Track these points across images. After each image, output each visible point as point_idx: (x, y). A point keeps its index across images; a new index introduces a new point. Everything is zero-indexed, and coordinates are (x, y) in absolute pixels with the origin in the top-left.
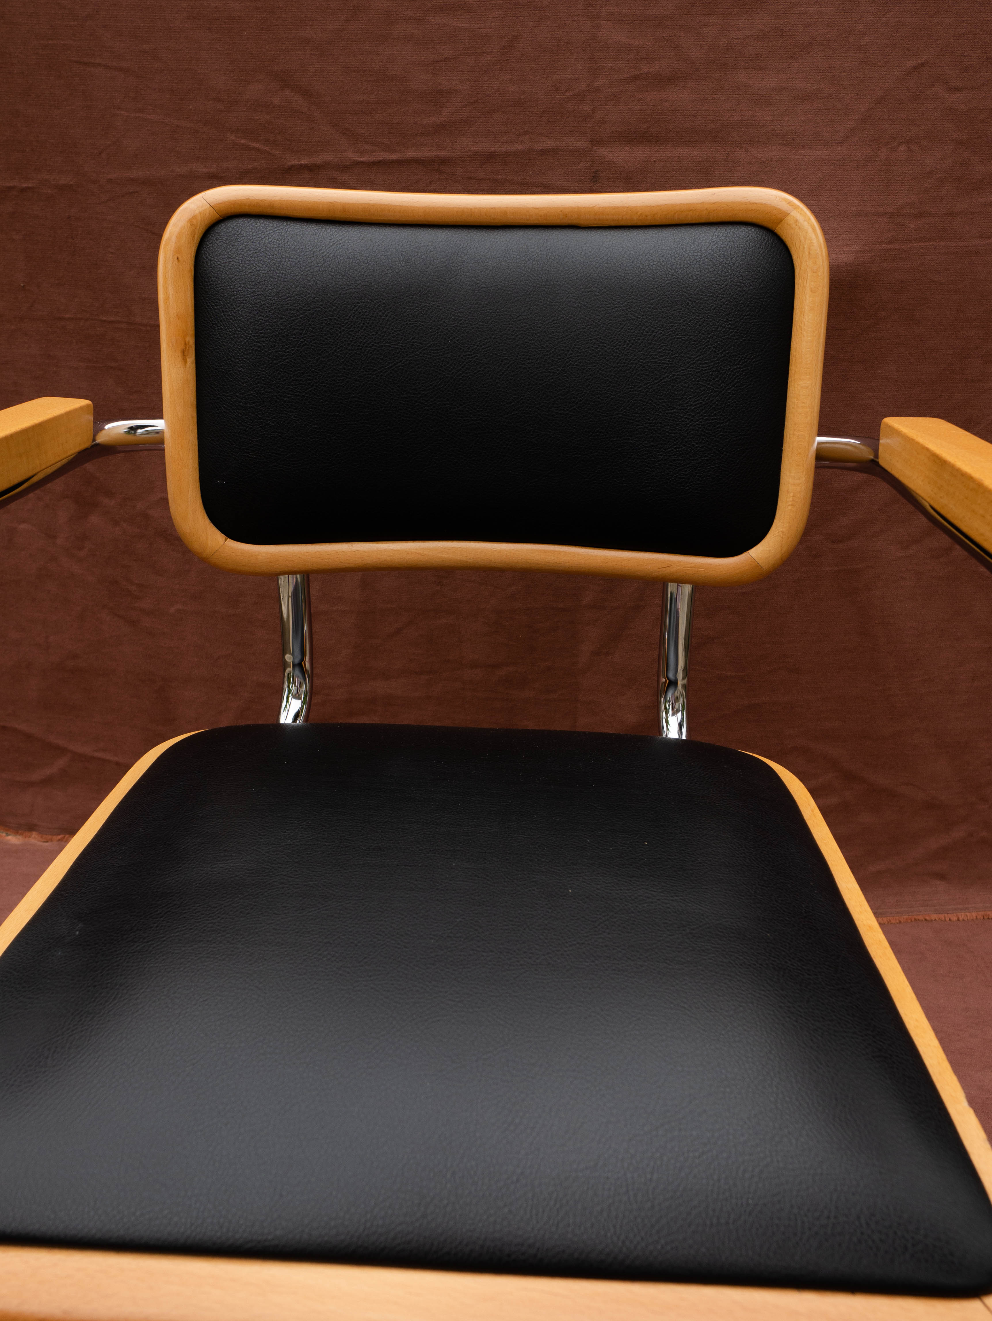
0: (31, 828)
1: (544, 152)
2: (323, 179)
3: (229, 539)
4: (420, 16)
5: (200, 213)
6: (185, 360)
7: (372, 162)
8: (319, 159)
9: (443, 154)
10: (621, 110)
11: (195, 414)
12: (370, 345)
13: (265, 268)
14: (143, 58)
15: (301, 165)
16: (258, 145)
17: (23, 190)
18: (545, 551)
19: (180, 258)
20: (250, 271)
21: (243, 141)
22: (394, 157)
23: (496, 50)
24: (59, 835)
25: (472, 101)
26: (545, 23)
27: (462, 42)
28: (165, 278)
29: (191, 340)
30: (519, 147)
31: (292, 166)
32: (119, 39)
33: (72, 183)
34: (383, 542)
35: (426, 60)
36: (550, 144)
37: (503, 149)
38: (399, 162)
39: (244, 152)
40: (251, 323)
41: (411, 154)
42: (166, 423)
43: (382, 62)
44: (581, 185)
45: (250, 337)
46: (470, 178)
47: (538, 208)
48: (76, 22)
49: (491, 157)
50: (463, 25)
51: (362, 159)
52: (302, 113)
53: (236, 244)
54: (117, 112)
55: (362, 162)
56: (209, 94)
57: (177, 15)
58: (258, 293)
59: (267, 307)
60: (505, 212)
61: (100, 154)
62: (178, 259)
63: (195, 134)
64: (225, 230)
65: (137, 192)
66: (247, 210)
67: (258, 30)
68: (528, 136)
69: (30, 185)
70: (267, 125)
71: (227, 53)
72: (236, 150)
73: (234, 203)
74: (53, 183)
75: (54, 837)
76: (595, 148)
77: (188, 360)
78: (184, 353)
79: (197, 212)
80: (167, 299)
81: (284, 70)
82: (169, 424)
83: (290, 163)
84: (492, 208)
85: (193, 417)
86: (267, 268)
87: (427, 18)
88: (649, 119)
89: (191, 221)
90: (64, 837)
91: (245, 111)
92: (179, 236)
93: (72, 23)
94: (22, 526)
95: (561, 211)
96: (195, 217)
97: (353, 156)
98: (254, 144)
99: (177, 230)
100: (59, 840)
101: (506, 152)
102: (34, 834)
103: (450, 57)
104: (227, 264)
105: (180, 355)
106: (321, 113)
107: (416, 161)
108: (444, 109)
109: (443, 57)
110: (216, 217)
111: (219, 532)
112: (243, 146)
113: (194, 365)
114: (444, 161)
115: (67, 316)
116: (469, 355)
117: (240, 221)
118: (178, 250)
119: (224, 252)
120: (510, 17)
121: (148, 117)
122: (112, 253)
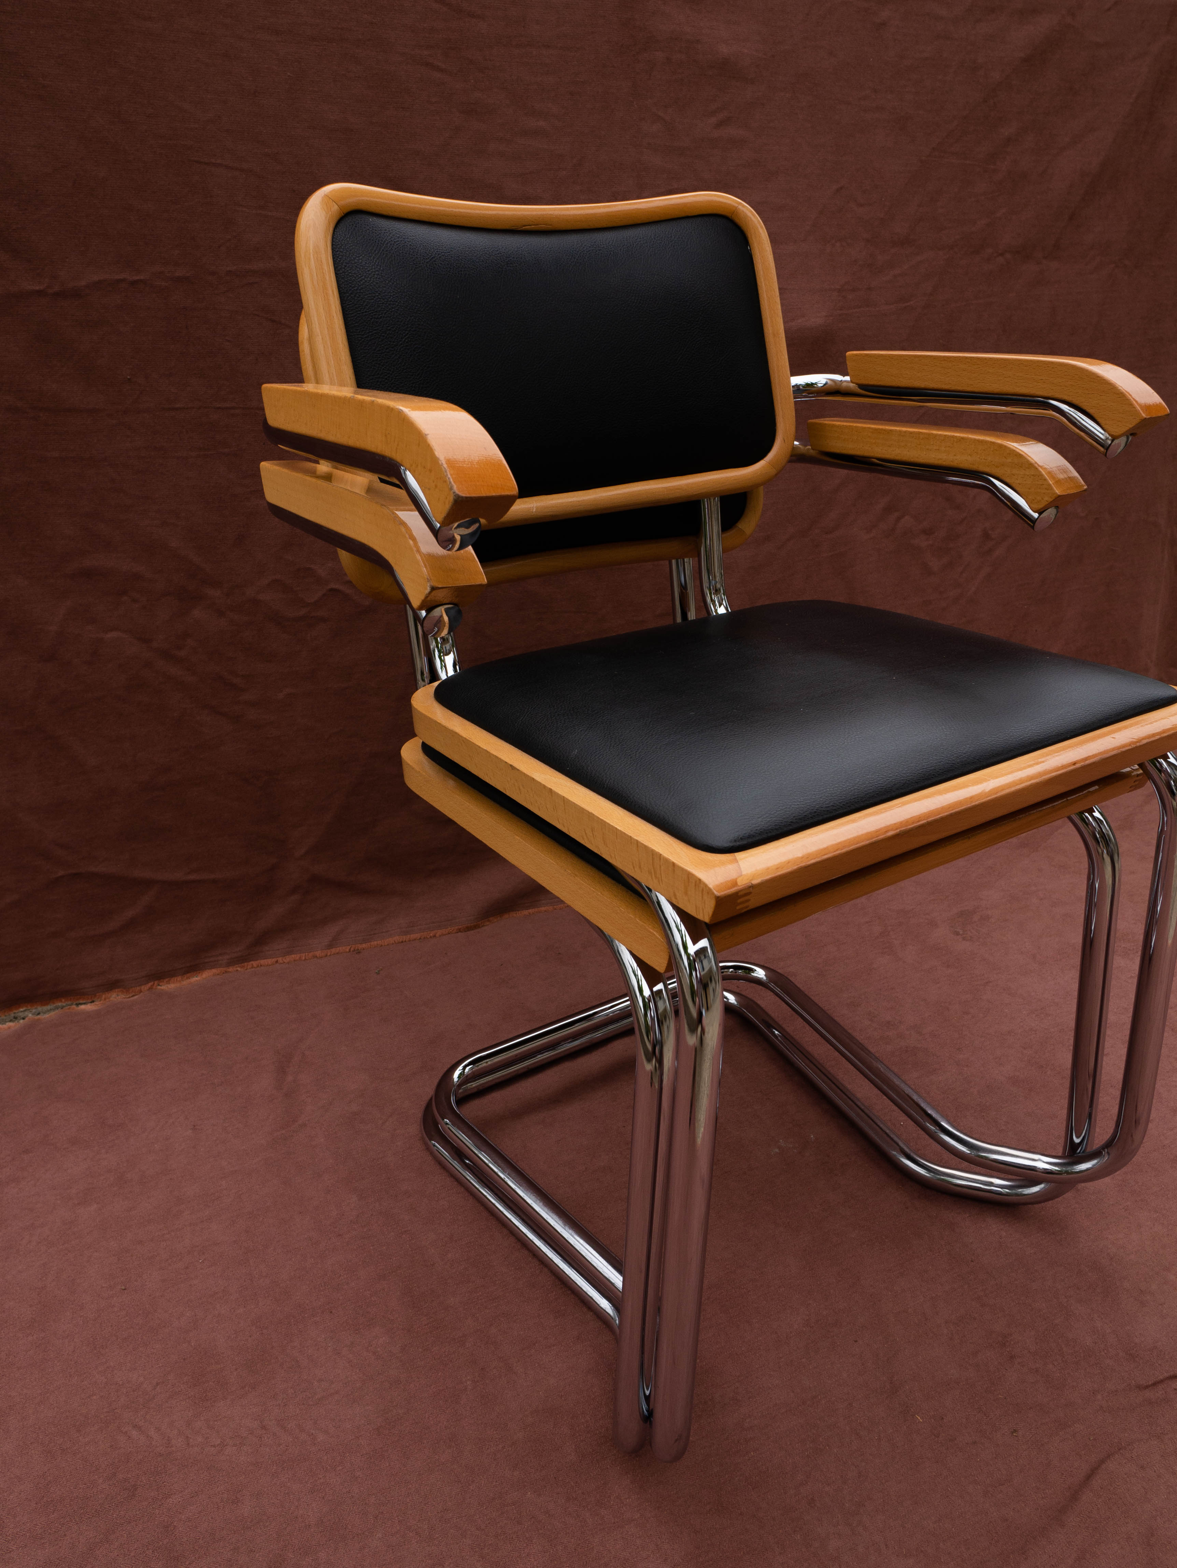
0: (112, 985)
4: (509, 138)
14: (265, 161)
17: (134, 283)
24: (148, 983)
26: (604, 148)
27: (543, 160)
32: (241, 143)
33: (188, 275)
48: (197, 126)
50: (543, 146)
54: (238, 209)
61: (219, 247)
65: (256, 283)
69: (142, 278)
74: (168, 275)
75: (143, 987)
81: (397, 176)
87: (515, 139)
90: (154, 984)
94: (110, 635)
100: (149, 989)
115: (177, 406)
120: (578, 142)
121: (270, 214)
122: (229, 341)
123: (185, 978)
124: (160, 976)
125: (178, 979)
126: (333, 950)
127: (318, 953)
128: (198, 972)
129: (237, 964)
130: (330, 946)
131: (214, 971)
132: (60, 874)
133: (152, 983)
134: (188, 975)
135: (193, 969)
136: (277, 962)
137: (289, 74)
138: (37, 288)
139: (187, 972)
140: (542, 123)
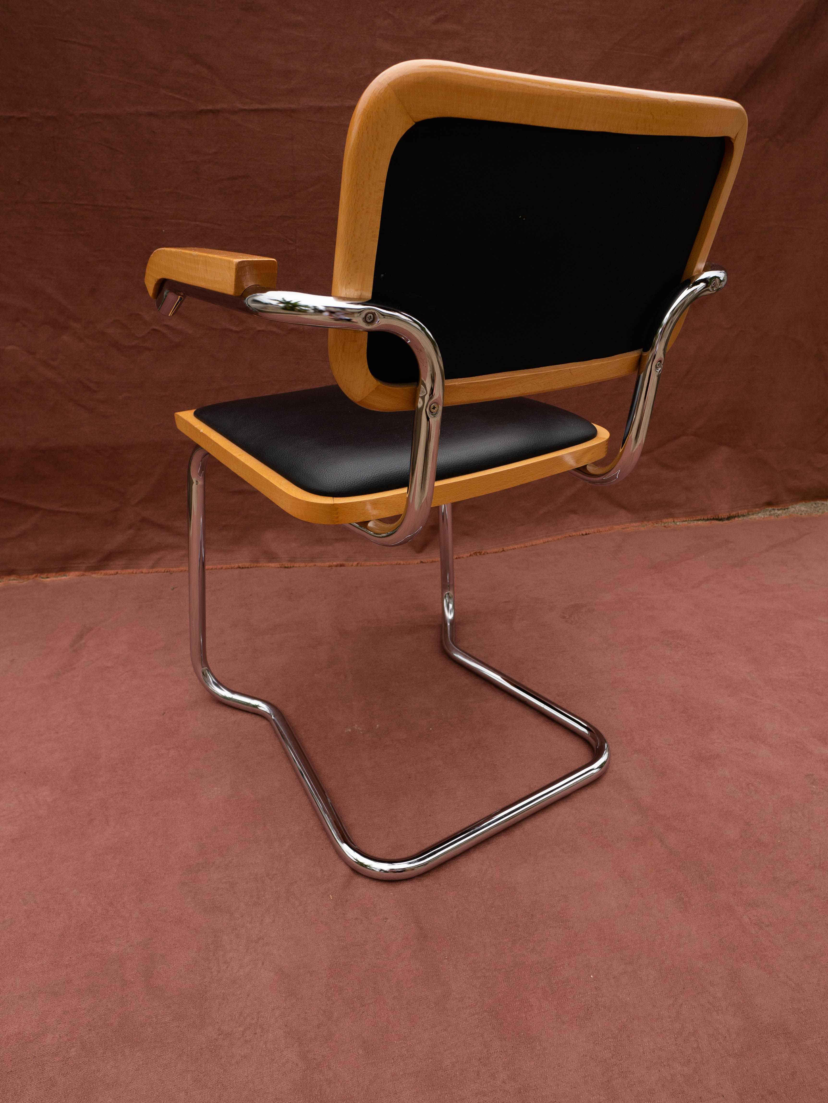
4: (276, 28)
7: (251, 110)
8: (218, 107)
9: (293, 106)
14: (104, 40)
15: (207, 110)
16: (179, 96)
17: (20, 119)
21: (170, 94)
22: (264, 107)
23: (320, 50)
24: (32, 575)
25: (308, 77)
26: (347, 37)
27: (301, 44)
30: (336, 104)
31: (202, 110)
32: (88, 28)
33: (55, 115)
35: (281, 53)
38: (268, 110)
39: (171, 100)
41: (274, 106)
43: (255, 52)
46: (309, 121)
48: (59, 15)
49: (320, 109)
50: (301, 35)
51: (245, 108)
52: (207, 79)
54: (87, 72)
55: (245, 110)
56: (148, 64)
57: (127, 16)
61: (75, 98)
63: (139, 88)
65: (100, 123)
69: (25, 116)
70: (185, 85)
71: (160, 41)
72: (165, 99)
74: (41, 115)
75: (30, 576)
81: (195, 53)
83: (200, 109)
87: (280, 29)
91: (171, 76)
93: (56, 15)
94: (9, 348)
97: (239, 106)
98: (176, 96)
100: (33, 578)
103: (295, 52)
106: (219, 79)
107: (277, 110)
108: (292, 81)
109: (291, 52)
112: (170, 96)
114: (293, 111)
115: (50, 201)
120: (327, 32)
121: (108, 76)
122: (82, 160)
124: (41, 571)
126: (154, 570)
127: (144, 570)
130: (153, 567)
131: (77, 573)
134: (60, 573)
135: (63, 570)
136: (117, 573)
139: (61, 571)
140: (300, 18)
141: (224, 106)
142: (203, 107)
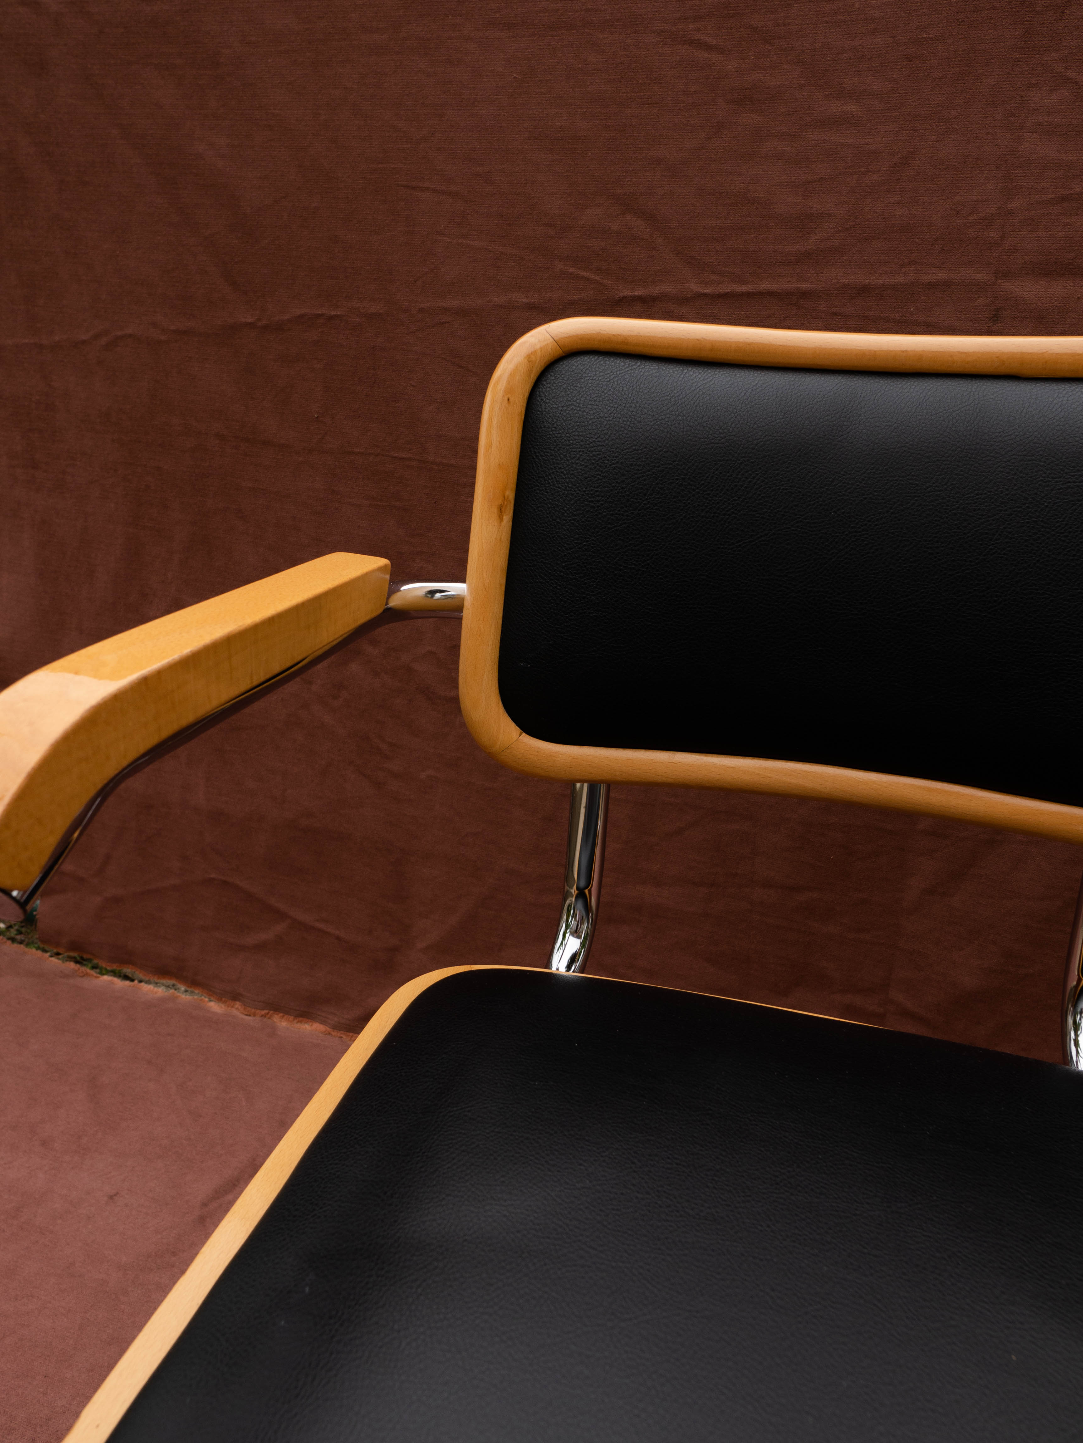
0: (235, 997)
1: (932, 286)
2: (658, 312)
3: (524, 734)
4: (796, 132)
5: (541, 348)
6: (501, 518)
7: (718, 295)
8: (655, 290)
9: (805, 286)
10: (1039, 237)
11: (504, 581)
12: (729, 513)
13: (611, 414)
14: (474, 182)
15: (634, 297)
16: (588, 274)
17: (331, 318)
18: (929, 790)
19: (511, 400)
20: (592, 417)
21: (571, 270)
22: (745, 288)
23: (885, 169)
24: (264, 1009)
25: (848, 226)
26: (952, 136)
27: (844, 160)
28: (490, 420)
29: (511, 495)
30: (901, 279)
31: (624, 297)
32: (451, 162)
33: (381, 312)
34: (713, 755)
35: (797, 181)
36: (942, 276)
37: (881, 282)
38: (750, 295)
39: (572, 281)
40: (586, 478)
41: (765, 285)
42: (469, 587)
43: (743, 183)
44: (977, 325)
45: (583, 495)
46: (835, 314)
47: (965, 353)
48: (409, 146)
49: (864, 290)
50: (846, 141)
51: (705, 291)
52: (643, 239)
53: (578, 385)
54: (440, 238)
55: (705, 295)
56: (541, 219)
57: (517, 136)
58: (599, 443)
59: (608, 460)
60: (920, 356)
61: (415, 282)
62: (508, 400)
63: (520, 261)
64: (567, 368)
65: (448, 322)
66: (595, 346)
67: (605, 150)
68: (913, 267)
69: (339, 313)
70: (601, 253)
71: (567, 175)
72: (563, 279)
73: (582, 338)
74: (362, 311)
75: (259, 1011)
76: (1000, 281)
77: (505, 517)
78: (501, 509)
79: (538, 346)
80: (489, 446)
81: (628, 194)
82: (471, 589)
83: (621, 295)
84: (903, 352)
85: (501, 585)
86: (613, 414)
87: (804, 134)
88: (1076, 248)
89: (529, 358)
90: (269, 1012)
91: (578, 237)
92: (513, 374)
93: (405, 146)
95: (997, 357)
96: (534, 353)
97: (696, 287)
98: (583, 273)
99: (511, 367)
100: (262, 1016)
101: (883, 285)
102: (238, 1004)
103: (827, 177)
104: (565, 408)
105: (496, 511)
106: (664, 240)
107: (771, 294)
108: (812, 235)
109: (818, 177)
110: (560, 352)
111: (513, 725)
112: (571, 274)
113: (511, 523)
114: (804, 295)
115: (358, 450)
116: (856, 532)
117: (586, 359)
118: (509, 390)
119: (563, 393)
120: (907, 130)
121: (471, 243)
122: (413, 386)
123: (297, 1020)
124: (276, 1007)
125: (290, 1019)
128: (309, 1020)
129: (343, 1031)
131: (322, 1027)
132: (213, 876)
133: (267, 1011)
134: (301, 1019)
135: (304, 1015)
137: (515, 75)
138: (249, 321)
139: (302, 1016)
140: (851, 107)
141: (667, 288)
142: (628, 293)
